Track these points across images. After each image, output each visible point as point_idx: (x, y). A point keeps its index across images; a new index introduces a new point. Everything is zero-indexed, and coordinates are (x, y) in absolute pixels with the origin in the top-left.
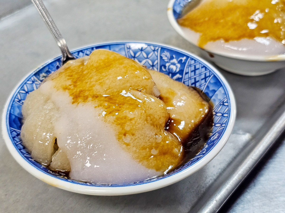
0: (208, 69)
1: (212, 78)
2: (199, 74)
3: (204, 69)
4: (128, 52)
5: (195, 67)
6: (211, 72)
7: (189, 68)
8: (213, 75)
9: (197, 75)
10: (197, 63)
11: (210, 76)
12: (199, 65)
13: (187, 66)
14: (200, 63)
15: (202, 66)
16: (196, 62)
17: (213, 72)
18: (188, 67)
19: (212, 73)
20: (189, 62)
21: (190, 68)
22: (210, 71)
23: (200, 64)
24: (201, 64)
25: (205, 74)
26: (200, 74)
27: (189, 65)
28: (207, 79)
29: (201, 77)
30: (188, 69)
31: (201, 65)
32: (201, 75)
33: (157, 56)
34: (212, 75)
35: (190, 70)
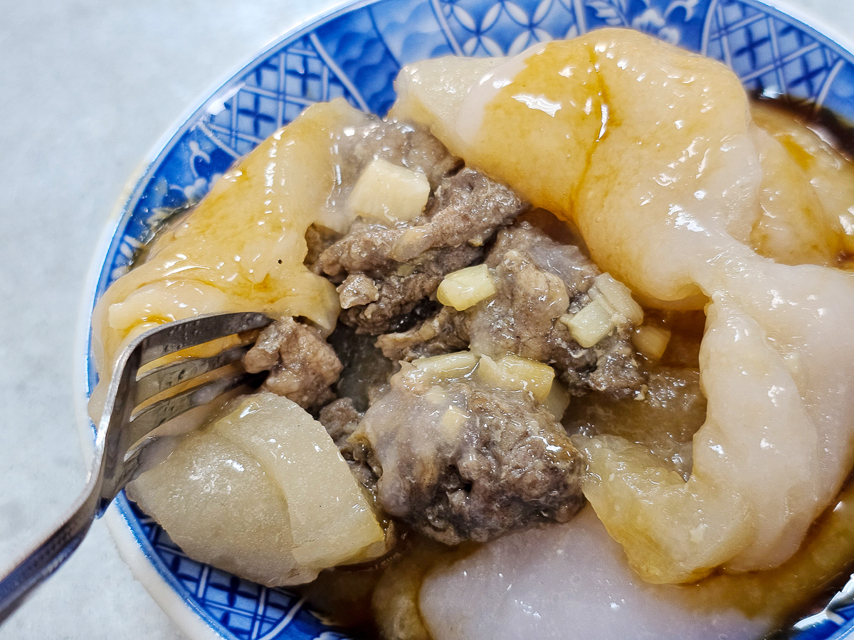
0: (814, 40)
1: (840, 76)
2: (775, 61)
3: (791, 39)
4: (447, 17)
5: (749, 33)
6: (828, 52)
7: (720, 38)
8: (840, 64)
9: (765, 66)
10: (755, 15)
11: (827, 68)
12: (764, 22)
13: (712, 33)
14: (768, 16)
15: (781, 26)
16: (749, 11)
17: (837, 50)
18: (716, 35)
19: (835, 56)
20: (716, 14)
21: (725, 39)
22: (823, 46)
23: (771, 20)
24: (775, 18)
25: (804, 61)
26: (780, 63)
27: (720, 30)
28: (818, 80)
29: (784, 74)
30: (717, 42)
31: (775, 24)
32: (783, 65)
33: (573, 11)
34: (835, 62)
35: (730, 47)
